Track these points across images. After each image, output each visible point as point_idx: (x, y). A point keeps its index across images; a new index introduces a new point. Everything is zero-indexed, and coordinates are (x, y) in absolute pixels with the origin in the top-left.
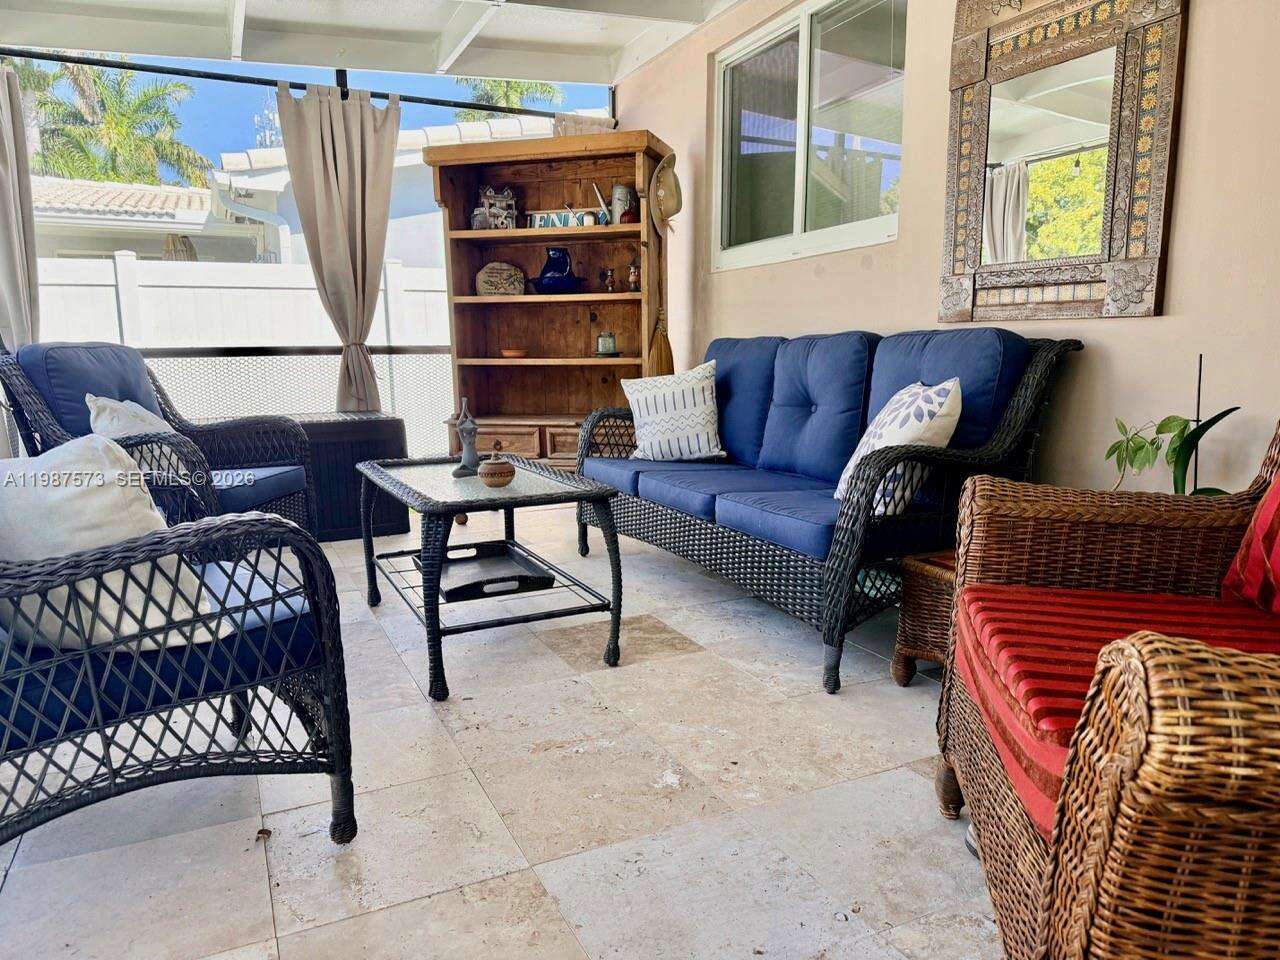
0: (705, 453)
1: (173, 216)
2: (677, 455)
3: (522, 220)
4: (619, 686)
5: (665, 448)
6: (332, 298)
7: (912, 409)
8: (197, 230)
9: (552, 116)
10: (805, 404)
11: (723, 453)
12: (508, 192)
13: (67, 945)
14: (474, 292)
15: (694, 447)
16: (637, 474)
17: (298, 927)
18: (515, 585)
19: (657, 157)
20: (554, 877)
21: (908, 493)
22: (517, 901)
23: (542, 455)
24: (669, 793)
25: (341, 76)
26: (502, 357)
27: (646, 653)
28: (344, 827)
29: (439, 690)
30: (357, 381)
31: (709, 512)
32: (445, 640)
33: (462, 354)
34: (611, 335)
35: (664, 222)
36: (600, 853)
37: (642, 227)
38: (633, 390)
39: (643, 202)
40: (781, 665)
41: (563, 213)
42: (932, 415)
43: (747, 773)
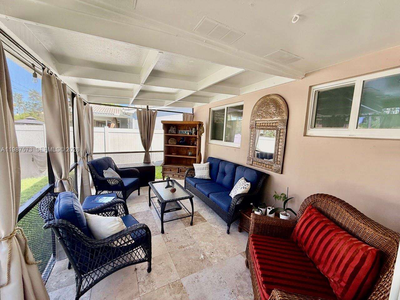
0: (207, 178)
1: (114, 114)
2: (202, 178)
3: (177, 133)
4: (193, 231)
5: (200, 177)
6: (144, 144)
7: (243, 186)
8: (118, 117)
9: (183, 113)
10: (224, 174)
11: (210, 178)
12: (175, 127)
13: (105, 298)
14: (168, 144)
15: (205, 177)
16: (196, 184)
17: (143, 294)
18: (175, 210)
19: (201, 124)
20: (184, 282)
21: (242, 200)
22: (178, 288)
23: (178, 172)
24: (202, 260)
25: (148, 106)
26: (172, 154)
27: (197, 222)
28: (149, 270)
29: (163, 232)
30: (147, 159)
31: (208, 196)
32: (164, 223)
33: (165, 154)
34: (191, 152)
35: (201, 134)
36: (191, 275)
37: (198, 136)
38: (196, 166)
39: (198, 132)
40: (220, 226)
41: (184, 131)
42: (246, 188)
43: (214, 255)
